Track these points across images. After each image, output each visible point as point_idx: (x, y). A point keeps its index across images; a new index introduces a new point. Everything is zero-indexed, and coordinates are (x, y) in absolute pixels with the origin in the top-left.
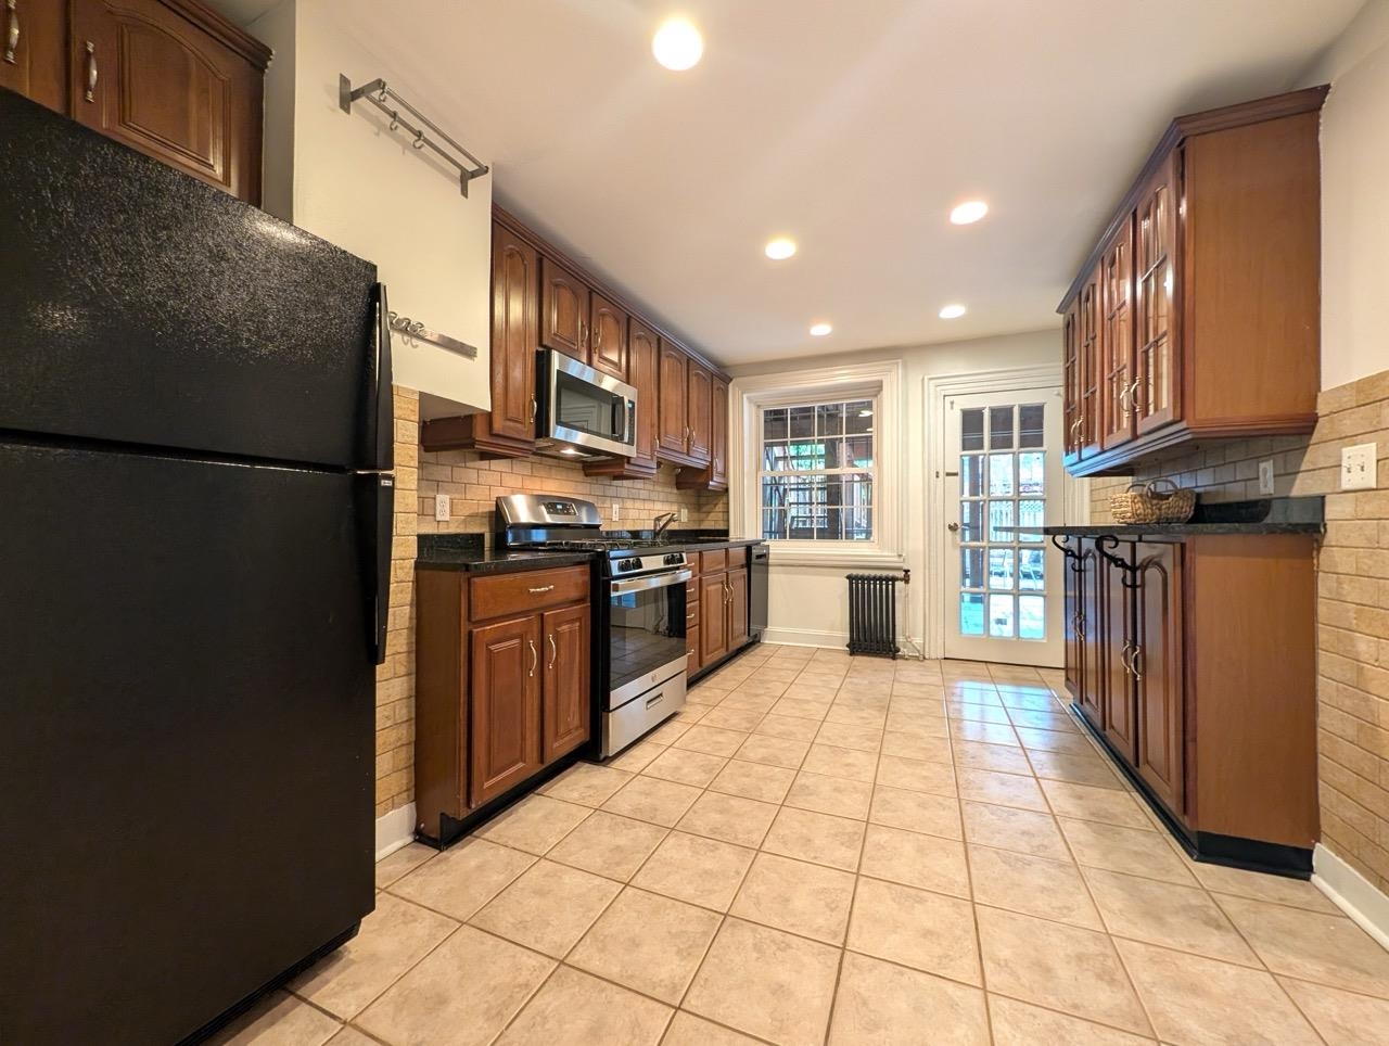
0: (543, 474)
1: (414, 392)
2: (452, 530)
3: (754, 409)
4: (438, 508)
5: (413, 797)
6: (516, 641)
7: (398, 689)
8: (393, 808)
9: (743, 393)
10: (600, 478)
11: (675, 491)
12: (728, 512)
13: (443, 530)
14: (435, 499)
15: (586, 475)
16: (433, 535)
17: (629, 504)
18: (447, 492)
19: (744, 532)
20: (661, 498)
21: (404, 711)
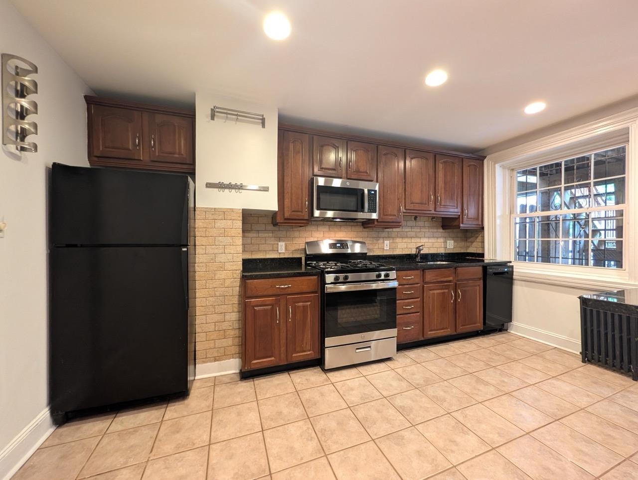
0: (336, 230)
1: (240, 209)
2: (286, 256)
3: (507, 172)
4: (279, 247)
5: (241, 357)
6: (270, 307)
7: (234, 316)
8: (233, 358)
9: (495, 164)
10: (374, 229)
11: (441, 230)
12: (484, 242)
13: (282, 256)
14: (278, 244)
15: (364, 228)
16: (277, 258)
17: (398, 240)
18: (284, 241)
19: (495, 256)
20: (426, 235)
21: (237, 325)
